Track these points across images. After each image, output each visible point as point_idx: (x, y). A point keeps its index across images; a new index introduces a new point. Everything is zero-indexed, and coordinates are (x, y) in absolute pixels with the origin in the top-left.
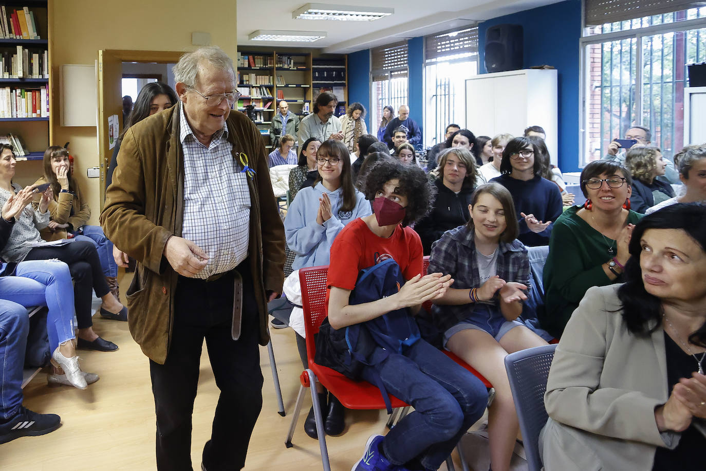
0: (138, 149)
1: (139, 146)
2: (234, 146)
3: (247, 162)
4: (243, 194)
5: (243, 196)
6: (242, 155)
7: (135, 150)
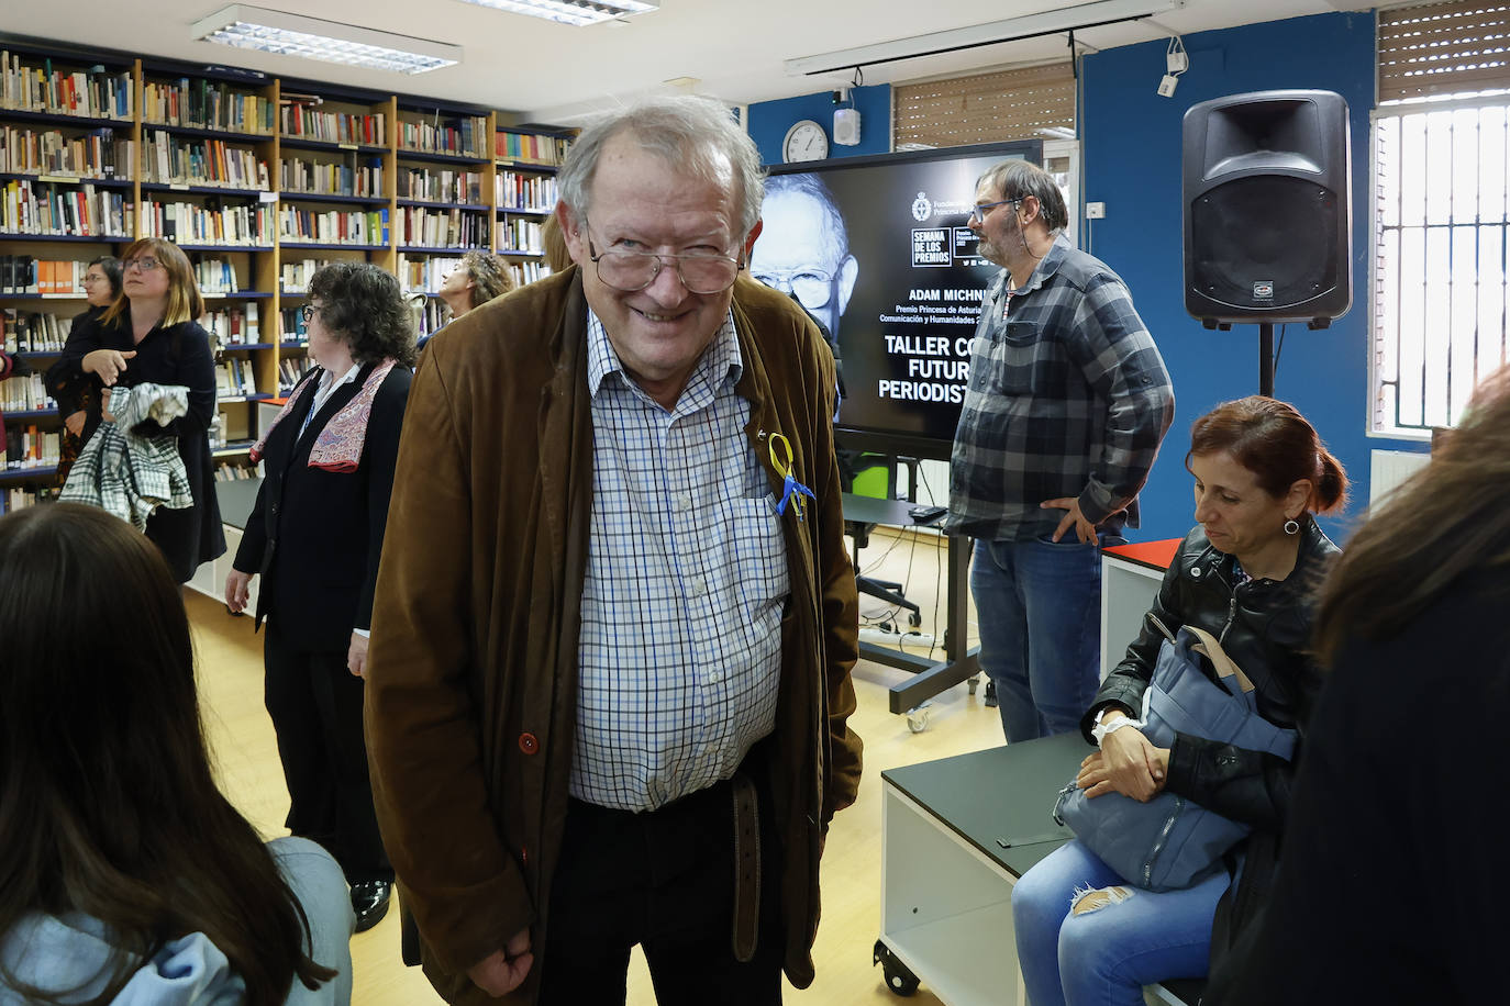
0: (450, 413)
1: (452, 400)
2: (755, 408)
3: (791, 459)
4: (767, 565)
5: (768, 571)
6: (777, 442)
7: (441, 416)
